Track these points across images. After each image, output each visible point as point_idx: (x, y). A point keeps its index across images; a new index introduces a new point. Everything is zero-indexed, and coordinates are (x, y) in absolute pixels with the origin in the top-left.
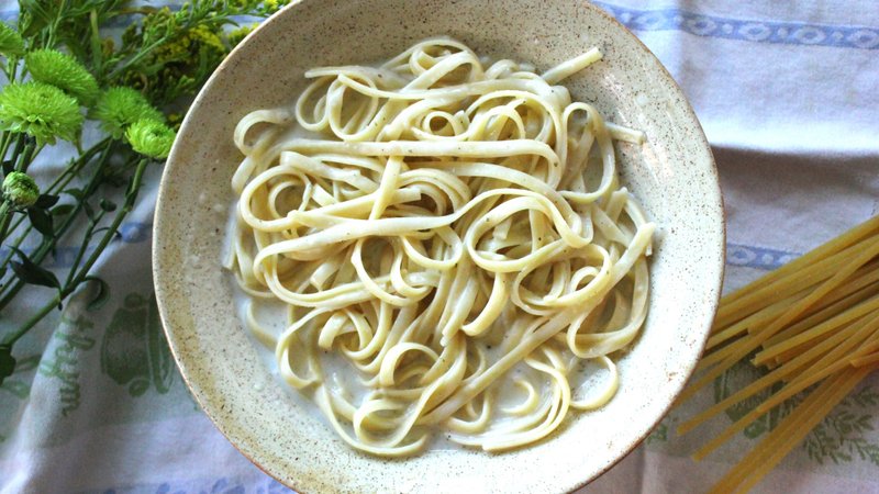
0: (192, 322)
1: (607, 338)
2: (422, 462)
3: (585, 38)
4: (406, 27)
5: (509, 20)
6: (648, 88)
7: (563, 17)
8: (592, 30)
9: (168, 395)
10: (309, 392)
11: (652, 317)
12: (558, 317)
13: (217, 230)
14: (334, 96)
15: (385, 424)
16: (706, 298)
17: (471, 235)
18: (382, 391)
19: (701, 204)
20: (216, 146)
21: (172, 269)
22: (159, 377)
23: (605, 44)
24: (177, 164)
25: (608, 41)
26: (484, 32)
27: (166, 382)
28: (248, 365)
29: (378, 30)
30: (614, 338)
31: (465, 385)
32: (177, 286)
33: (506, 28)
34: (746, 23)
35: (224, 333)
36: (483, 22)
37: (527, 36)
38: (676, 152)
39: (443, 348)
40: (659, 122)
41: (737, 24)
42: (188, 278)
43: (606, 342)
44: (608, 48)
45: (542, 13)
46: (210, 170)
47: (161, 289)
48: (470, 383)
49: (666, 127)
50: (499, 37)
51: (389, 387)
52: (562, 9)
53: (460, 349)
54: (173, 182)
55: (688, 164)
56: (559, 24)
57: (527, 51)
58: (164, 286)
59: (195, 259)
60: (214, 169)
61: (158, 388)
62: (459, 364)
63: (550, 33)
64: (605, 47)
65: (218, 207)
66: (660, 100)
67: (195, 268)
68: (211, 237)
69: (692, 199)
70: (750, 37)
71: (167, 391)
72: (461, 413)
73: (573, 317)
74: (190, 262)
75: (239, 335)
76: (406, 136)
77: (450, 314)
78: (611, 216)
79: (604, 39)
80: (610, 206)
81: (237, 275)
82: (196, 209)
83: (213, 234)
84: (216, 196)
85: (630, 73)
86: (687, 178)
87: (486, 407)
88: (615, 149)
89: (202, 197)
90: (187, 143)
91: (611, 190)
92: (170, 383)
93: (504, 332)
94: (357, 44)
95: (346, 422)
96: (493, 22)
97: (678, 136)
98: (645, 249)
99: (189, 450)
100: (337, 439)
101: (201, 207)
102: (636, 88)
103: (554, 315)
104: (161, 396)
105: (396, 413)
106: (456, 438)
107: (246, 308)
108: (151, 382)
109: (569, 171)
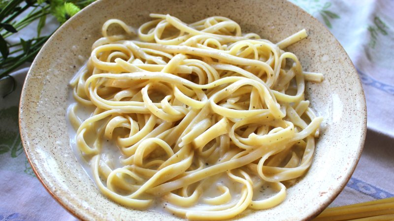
0: (39, 96)
1: (284, 171)
2: (143, 215)
3: (299, 27)
4: (208, 9)
5: (261, 14)
6: (330, 52)
7: (290, 16)
8: (304, 24)
9: (15, 158)
10: (88, 157)
11: (314, 166)
12: (254, 152)
13: (75, 67)
14: (161, 25)
15: (128, 186)
16: (351, 155)
17: (214, 97)
18: (133, 166)
19: (353, 109)
20: (92, 29)
21: (42, 69)
22: (16, 148)
23: (310, 30)
24: (69, 26)
25: (312, 29)
26: (246, 20)
27: (18, 153)
28: (59, 132)
29: (194, 6)
30: (287, 172)
31: (186, 175)
32: (40, 77)
33: (259, 19)
34: (388, 86)
35: (54, 112)
36: (248, 14)
37: (269, 24)
38: (341, 84)
39: (179, 149)
40: (333, 70)
41: (383, 85)
42: (48, 77)
43: (282, 173)
44: (311, 32)
45: (279, 12)
46: (84, 38)
47: (31, 73)
48: (189, 174)
49: (337, 72)
50: (254, 23)
51: (139, 165)
52: (290, 12)
53: (189, 155)
54: (62, 32)
55: (347, 90)
56: (287, 19)
57: (267, 33)
58: (33, 73)
59: (57, 72)
60: (86, 39)
61: (12, 154)
62: (187, 161)
63: (281, 23)
64: (309, 32)
65: (80, 57)
66: (335, 58)
67: (54, 75)
68: (70, 68)
69: (347, 107)
70: (389, 92)
71: (16, 156)
72: (178, 192)
73: (265, 153)
74: (53, 71)
75: (62, 118)
76: (193, 45)
77: (190, 130)
78: (298, 112)
79: (310, 28)
80: (298, 107)
81: (75, 89)
82: (69, 50)
83: (72, 67)
84: (81, 51)
85: (321, 45)
86: (346, 97)
87: (195, 194)
88: (306, 86)
89: (74, 47)
90: (78, 19)
91: (300, 100)
92: (20, 154)
93: (219, 157)
94: (181, 10)
95: (103, 178)
96: (253, 15)
97: (343, 77)
98: (315, 131)
99: (9, 191)
100: (94, 185)
101: (72, 51)
102: (323, 52)
103: (253, 150)
104: (11, 158)
105: (137, 183)
106: (170, 207)
107: (72, 107)
108: (11, 149)
109: (278, 86)
